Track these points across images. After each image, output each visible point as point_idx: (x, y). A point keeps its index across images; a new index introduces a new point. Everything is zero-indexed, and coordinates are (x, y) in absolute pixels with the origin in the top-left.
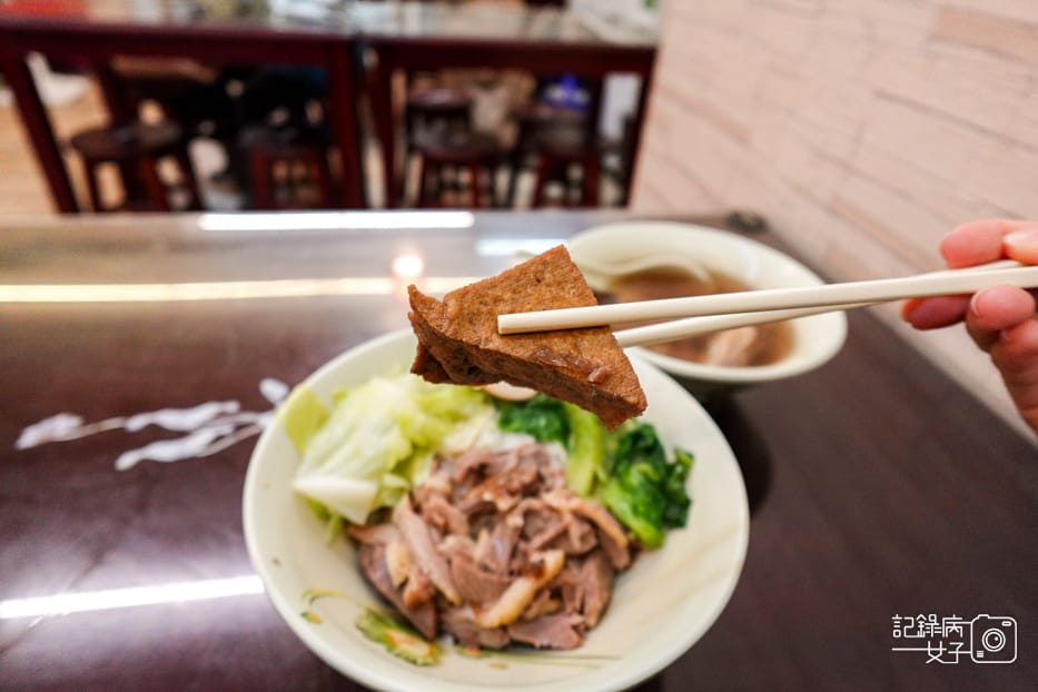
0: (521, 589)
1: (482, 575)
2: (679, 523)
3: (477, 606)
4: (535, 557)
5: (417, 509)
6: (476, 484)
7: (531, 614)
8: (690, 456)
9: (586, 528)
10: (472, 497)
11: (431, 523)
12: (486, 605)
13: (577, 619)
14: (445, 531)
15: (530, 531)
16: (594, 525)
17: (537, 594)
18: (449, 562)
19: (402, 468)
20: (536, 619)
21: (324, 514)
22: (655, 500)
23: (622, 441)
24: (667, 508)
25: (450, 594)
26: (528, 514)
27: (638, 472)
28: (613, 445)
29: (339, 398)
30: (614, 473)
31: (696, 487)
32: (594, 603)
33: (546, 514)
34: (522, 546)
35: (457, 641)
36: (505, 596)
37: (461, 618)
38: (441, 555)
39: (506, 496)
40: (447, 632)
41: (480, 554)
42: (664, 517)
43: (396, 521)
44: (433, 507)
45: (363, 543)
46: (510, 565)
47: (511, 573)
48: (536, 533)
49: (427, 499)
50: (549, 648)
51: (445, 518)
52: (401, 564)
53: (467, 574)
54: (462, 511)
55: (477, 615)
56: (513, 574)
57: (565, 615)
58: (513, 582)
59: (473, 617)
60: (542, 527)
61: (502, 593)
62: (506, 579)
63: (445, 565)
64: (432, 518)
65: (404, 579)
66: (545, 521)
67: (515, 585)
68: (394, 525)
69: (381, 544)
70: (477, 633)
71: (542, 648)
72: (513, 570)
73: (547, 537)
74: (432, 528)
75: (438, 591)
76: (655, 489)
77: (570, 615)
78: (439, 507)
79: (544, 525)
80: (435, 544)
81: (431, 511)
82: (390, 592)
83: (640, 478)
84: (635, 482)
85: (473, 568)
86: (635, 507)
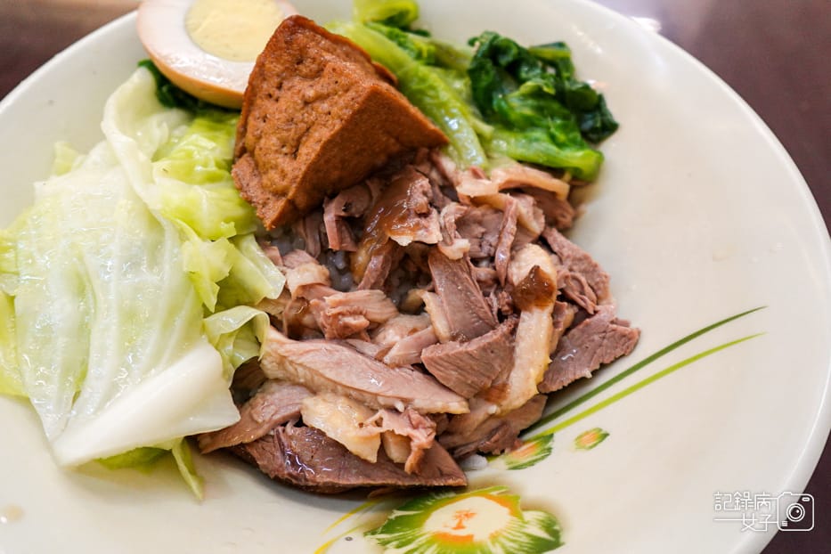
0: (536, 327)
1: (474, 346)
2: (609, 128)
3: (489, 391)
4: (517, 274)
5: (296, 332)
6: (356, 242)
10: (370, 261)
11: (346, 336)
13: (609, 310)
17: (556, 313)
20: (559, 347)
21: (153, 460)
22: (565, 118)
24: (580, 121)
25: (456, 405)
28: (461, 85)
33: (476, 213)
35: (488, 454)
36: (517, 350)
37: (476, 424)
38: (399, 366)
39: (423, 221)
40: (468, 455)
41: (444, 322)
42: (585, 135)
43: (280, 374)
44: (334, 311)
45: (248, 444)
46: (490, 307)
47: (502, 317)
48: (480, 246)
49: (306, 311)
50: (603, 366)
51: (361, 313)
52: (361, 425)
53: (455, 362)
54: (372, 288)
55: (497, 401)
56: (506, 317)
57: (589, 316)
58: (516, 325)
59: (493, 409)
60: (483, 234)
61: (512, 350)
62: (504, 328)
63: (417, 374)
64: (346, 327)
65: (377, 443)
66: (480, 223)
67: (522, 327)
68: (277, 380)
69: (284, 425)
70: (504, 424)
71: (595, 373)
72: (499, 311)
73: (508, 240)
74: (351, 341)
75: (434, 416)
76: (556, 106)
77: (596, 312)
78: (340, 303)
79: (483, 230)
80: (379, 359)
81: (336, 316)
82: (368, 477)
83: (530, 102)
84: (528, 112)
85: (456, 348)
86: (553, 138)
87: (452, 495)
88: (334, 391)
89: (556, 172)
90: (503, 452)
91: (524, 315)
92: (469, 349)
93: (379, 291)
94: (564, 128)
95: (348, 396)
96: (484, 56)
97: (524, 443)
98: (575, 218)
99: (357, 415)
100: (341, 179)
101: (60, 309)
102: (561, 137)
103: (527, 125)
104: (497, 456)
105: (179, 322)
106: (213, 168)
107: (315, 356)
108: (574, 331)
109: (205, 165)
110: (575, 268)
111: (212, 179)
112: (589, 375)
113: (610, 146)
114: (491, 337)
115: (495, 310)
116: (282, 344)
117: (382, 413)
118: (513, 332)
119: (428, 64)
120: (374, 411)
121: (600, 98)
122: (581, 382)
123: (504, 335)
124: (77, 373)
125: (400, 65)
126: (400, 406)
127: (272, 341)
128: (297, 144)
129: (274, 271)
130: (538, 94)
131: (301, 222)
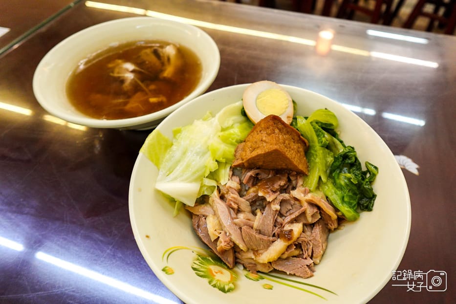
0: (279, 245)
1: (258, 236)
2: (368, 208)
3: (256, 252)
4: (287, 228)
5: (222, 197)
6: (253, 185)
7: (285, 256)
8: (376, 168)
9: (316, 210)
10: (251, 193)
11: (230, 207)
12: (260, 252)
13: (310, 261)
14: (238, 211)
15: (283, 212)
16: (319, 208)
17: (289, 247)
18: (240, 228)
19: (213, 175)
20: (287, 259)
21: (172, 201)
22: (355, 194)
23: (336, 159)
24: (361, 199)
25: (242, 246)
26: (282, 203)
27: (345, 177)
28: (330, 159)
29: (176, 133)
30: (330, 176)
31: (378, 187)
32: (319, 251)
33: (292, 202)
34: (280, 220)
35: (245, 268)
36: (270, 248)
37: (247, 257)
38: (236, 225)
39: (271, 193)
40: (240, 263)
41: (257, 223)
42: (359, 204)
43: (211, 204)
44: (231, 199)
45: (194, 214)
46: (273, 231)
47: (274, 235)
48: (287, 212)
49: (227, 193)
50: (294, 275)
51: (238, 204)
52: (215, 230)
53: (250, 236)
54: (247, 200)
55: (256, 256)
56: (275, 236)
57: (303, 258)
58: (275, 241)
59: (253, 257)
60: (290, 209)
61: (269, 246)
62: (271, 238)
63: (239, 230)
64: (231, 204)
65: (216, 237)
66: (292, 206)
67: (276, 242)
68: (210, 205)
69: (203, 216)
70: (255, 264)
71: (290, 275)
72: (274, 233)
73: (293, 216)
74: (231, 209)
75: (235, 244)
76: (355, 188)
77: (306, 259)
78: (234, 198)
79: (291, 208)
80: (233, 219)
81: (230, 200)
82: (209, 244)
83: (346, 181)
84: (343, 183)
85: (253, 232)
86: (343, 198)
87: (226, 267)
88: (218, 218)
89: (336, 210)
90: (249, 271)
91: (279, 240)
92: (256, 236)
93: (248, 203)
94: (351, 198)
95: (219, 222)
96: (341, 156)
97: (257, 274)
98: (335, 229)
99: (217, 227)
100: (262, 166)
101: (178, 154)
102: (346, 199)
103: (340, 188)
104: (247, 271)
105: (196, 175)
106: (234, 141)
107: (220, 206)
108: (295, 258)
109: (233, 139)
110: (312, 241)
111: (232, 144)
112: (288, 273)
113: (365, 215)
114: (265, 238)
115: (274, 232)
116: (216, 197)
117: (223, 232)
118: (273, 242)
119: (322, 146)
120: (222, 230)
121: (374, 196)
122: (285, 273)
123: (269, 240)
124: (171, 171)
125: (313, 141)
126: (228, 234)
127: (214, 194)
128: (254, 149)
129: (227, 178)
130: (349, 179)
131: (245, 170)
